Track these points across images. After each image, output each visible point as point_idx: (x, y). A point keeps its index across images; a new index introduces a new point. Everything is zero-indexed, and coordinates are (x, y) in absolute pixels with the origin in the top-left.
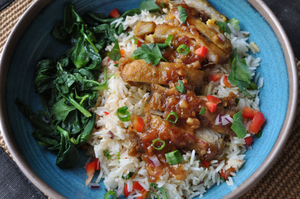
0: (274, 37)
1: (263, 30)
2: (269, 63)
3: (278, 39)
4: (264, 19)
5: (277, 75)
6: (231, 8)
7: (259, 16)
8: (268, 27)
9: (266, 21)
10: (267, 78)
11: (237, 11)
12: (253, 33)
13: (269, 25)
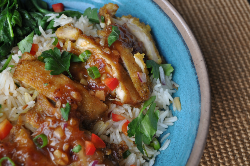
0: (199, 102)
1: (192, 90)
2: (183, 128)
3: (200, 107)
4: (197, 78)
5: (183, 145)
6: (173, 53)
7: (194, 72)
8: (197, 88)
9: (198, 81)
10: (174, 144)
11: (177, 59)
12: (182, 88)
13: (199, 86)
